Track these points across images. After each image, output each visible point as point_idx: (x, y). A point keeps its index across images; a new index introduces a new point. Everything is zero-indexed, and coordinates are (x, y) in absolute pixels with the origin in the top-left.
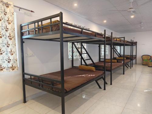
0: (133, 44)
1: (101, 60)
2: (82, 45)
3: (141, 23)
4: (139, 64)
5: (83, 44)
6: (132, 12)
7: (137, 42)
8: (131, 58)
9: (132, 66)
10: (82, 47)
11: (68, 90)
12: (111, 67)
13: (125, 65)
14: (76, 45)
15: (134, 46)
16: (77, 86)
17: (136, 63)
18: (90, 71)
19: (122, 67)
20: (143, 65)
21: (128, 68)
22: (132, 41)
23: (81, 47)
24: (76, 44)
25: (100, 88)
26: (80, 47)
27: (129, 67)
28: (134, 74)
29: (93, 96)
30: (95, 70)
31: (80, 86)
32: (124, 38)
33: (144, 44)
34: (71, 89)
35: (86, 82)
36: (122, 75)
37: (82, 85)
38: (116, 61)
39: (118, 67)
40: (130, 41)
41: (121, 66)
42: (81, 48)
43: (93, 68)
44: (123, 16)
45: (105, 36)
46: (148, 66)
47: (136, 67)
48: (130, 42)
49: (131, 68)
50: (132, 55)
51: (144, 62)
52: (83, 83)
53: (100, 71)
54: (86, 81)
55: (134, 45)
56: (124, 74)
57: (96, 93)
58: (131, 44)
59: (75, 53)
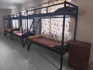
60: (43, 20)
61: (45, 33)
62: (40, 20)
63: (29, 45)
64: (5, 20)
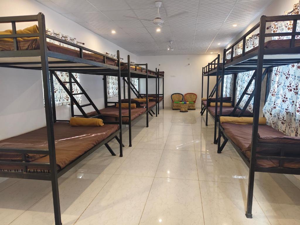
0: (159, 75)
1: (109, 105)
2: (71, 76)
3: (170, 41)
4: (168, 109)
5: (74, 74)
6: (160, 24)
7: (163, 72)
8: (157, 98)
9: (157, 114)
10: (73, 81)
11: (62, 166)
12: (130, 117)
13: (149, 112)
14: (60, 77)
15: (159, 79)
16: (77, 156)
17: (163, 108)
18: (94, 127)
19: (145, 115)
20: (173, 109)
21: (152, 116)
22: (157, 71)
23: (70, 80)
24: (58, 73)
25: (113, 154)
26: (68, 80)
27: (154, 114)
28: (161, 126)
29: (103, 170)
30: (102, 124)
31: (83, 155)
32: (146, 65)
33: (174, 76)
34: (67, 162)
35: (93, 148)
36: (145, 129)
37: (86, 152)
38: (135, 105)
39: (140, 115)
40: (155, 71)
41: (143, 113)
42: (70, 83)
43: (100, 121)
44: (145, 27)
45: (118, 61)
46: (180, 111)
47: (163, 113)
48: (155, 73)
49: (157, 116)
50: (157, 94)
51: (175, 104)
52: (88, 149)
53: (112, 125)
54: (93, 146)
55: (160, 77)
56: (147, 126)
57: (109, 164)
58: (156, 76)
59: (57, 92)
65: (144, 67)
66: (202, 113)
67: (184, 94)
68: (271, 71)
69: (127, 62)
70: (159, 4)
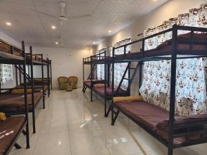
1: (3, 91)
4: (55, 89)
12: (33, 104)
17: (51, 89)
32: (42, 55)
36: (43, 111)
38: (31, 90)
39: (39, 100)
46: (67, 91)
51: (62, 86)
56: (44, 108)
60: (146, 63)
61: (149, 92)
62: (141, 64)
63: (114, 115)
64: (85, 65)
65: (40, 57)
66: (84, 91)
67: (68, 77)
68: (143, 64)
69: (29, 52)
70: (64, 5)
